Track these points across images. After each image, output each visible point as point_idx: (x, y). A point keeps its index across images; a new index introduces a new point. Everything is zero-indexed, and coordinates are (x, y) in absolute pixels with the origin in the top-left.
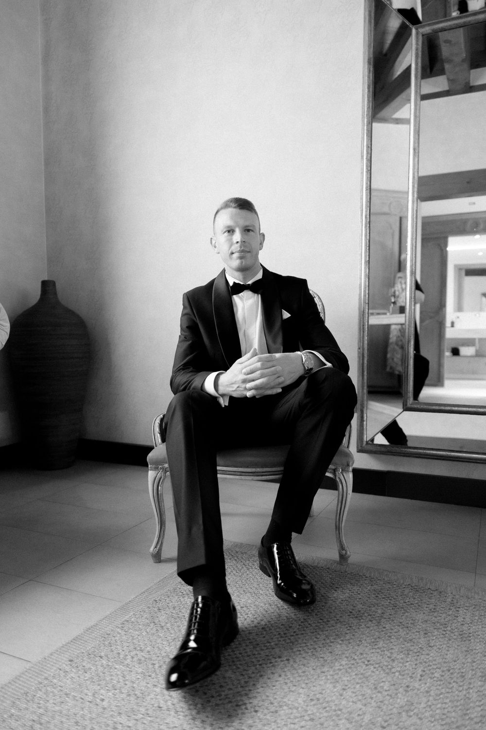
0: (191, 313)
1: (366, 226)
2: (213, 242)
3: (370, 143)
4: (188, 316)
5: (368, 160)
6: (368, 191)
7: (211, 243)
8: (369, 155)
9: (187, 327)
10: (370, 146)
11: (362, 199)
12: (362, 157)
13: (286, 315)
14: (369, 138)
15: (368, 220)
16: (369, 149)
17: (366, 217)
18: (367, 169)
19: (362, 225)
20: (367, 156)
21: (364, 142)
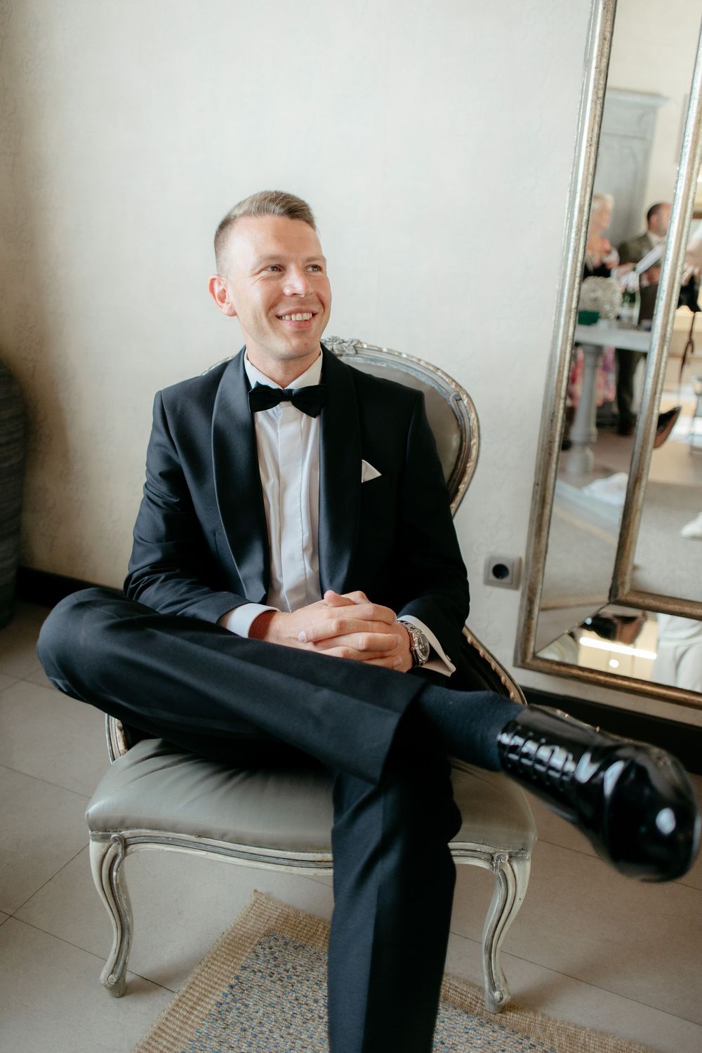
0: (168, 445)
1: (579, 230)
2: (217, 289)
3: (609, 29)
4: (163, 449)
5: (600, 72)
6: (593, 149)
7: (212, 289)
8: (605, 60)
9: (161, 474)
10: (608, 35)
11: (576, 165)
12: (587, 62)
13: (369, 472)
14: (610, 16)
15: (585, 218)
16: (607, 46)
17: (581, 211)
18: (596, 93)
19: (570, 228)
20: (600, 61)
21: (595, 25)
